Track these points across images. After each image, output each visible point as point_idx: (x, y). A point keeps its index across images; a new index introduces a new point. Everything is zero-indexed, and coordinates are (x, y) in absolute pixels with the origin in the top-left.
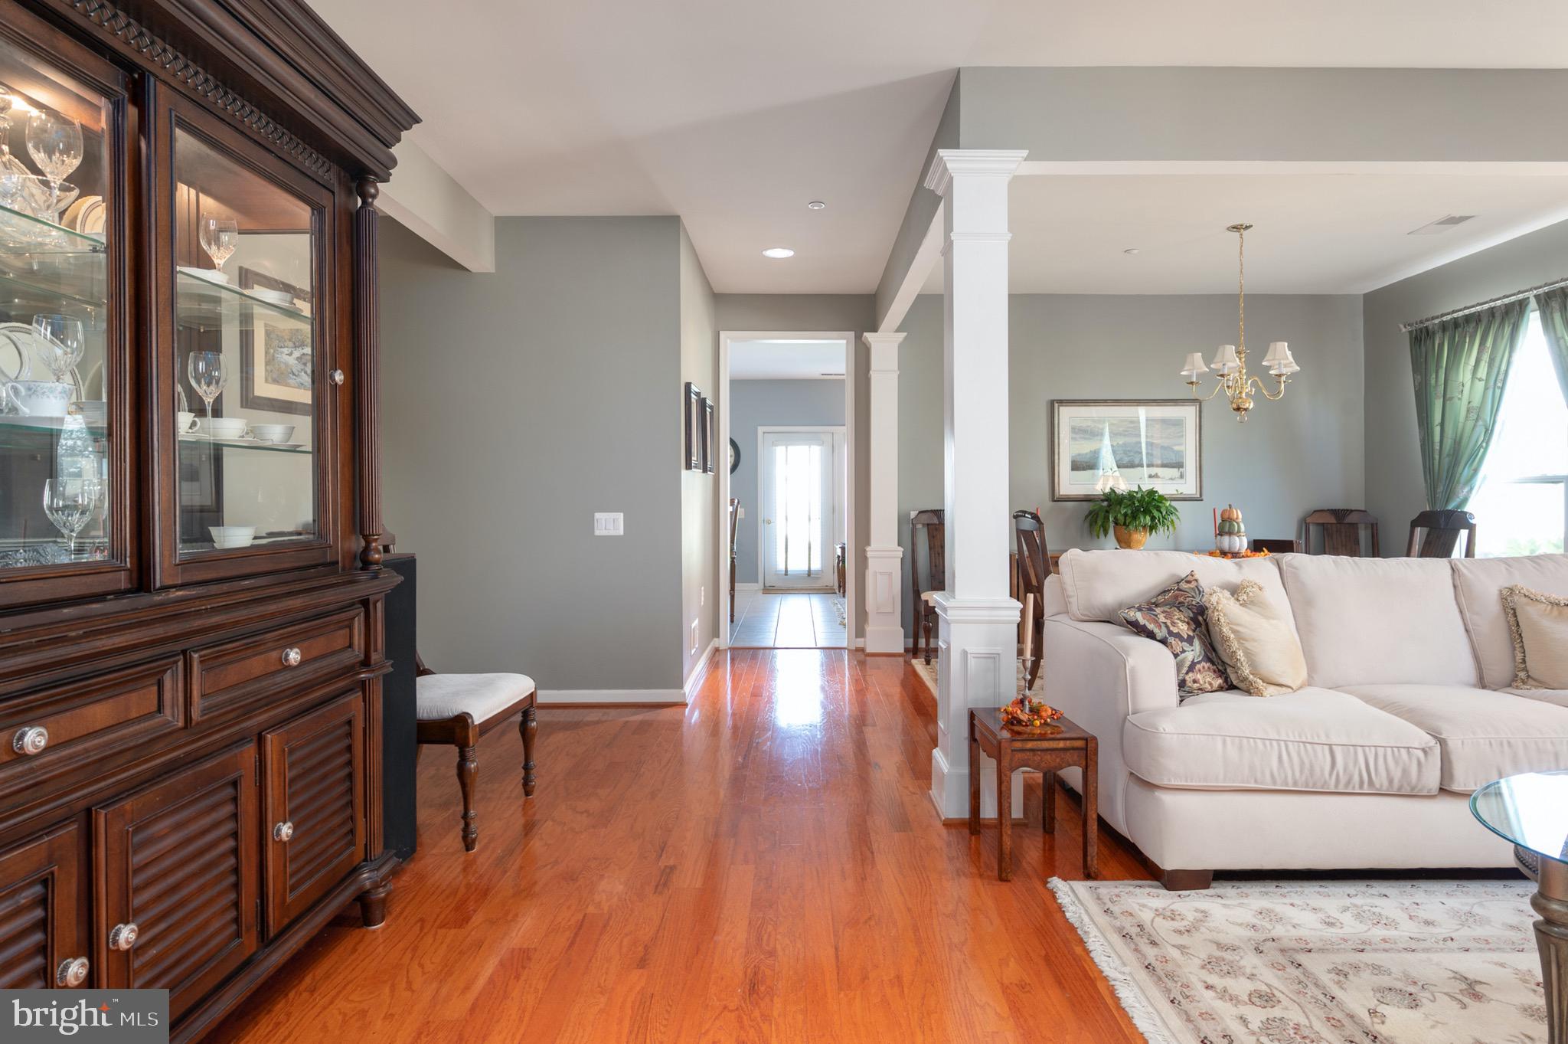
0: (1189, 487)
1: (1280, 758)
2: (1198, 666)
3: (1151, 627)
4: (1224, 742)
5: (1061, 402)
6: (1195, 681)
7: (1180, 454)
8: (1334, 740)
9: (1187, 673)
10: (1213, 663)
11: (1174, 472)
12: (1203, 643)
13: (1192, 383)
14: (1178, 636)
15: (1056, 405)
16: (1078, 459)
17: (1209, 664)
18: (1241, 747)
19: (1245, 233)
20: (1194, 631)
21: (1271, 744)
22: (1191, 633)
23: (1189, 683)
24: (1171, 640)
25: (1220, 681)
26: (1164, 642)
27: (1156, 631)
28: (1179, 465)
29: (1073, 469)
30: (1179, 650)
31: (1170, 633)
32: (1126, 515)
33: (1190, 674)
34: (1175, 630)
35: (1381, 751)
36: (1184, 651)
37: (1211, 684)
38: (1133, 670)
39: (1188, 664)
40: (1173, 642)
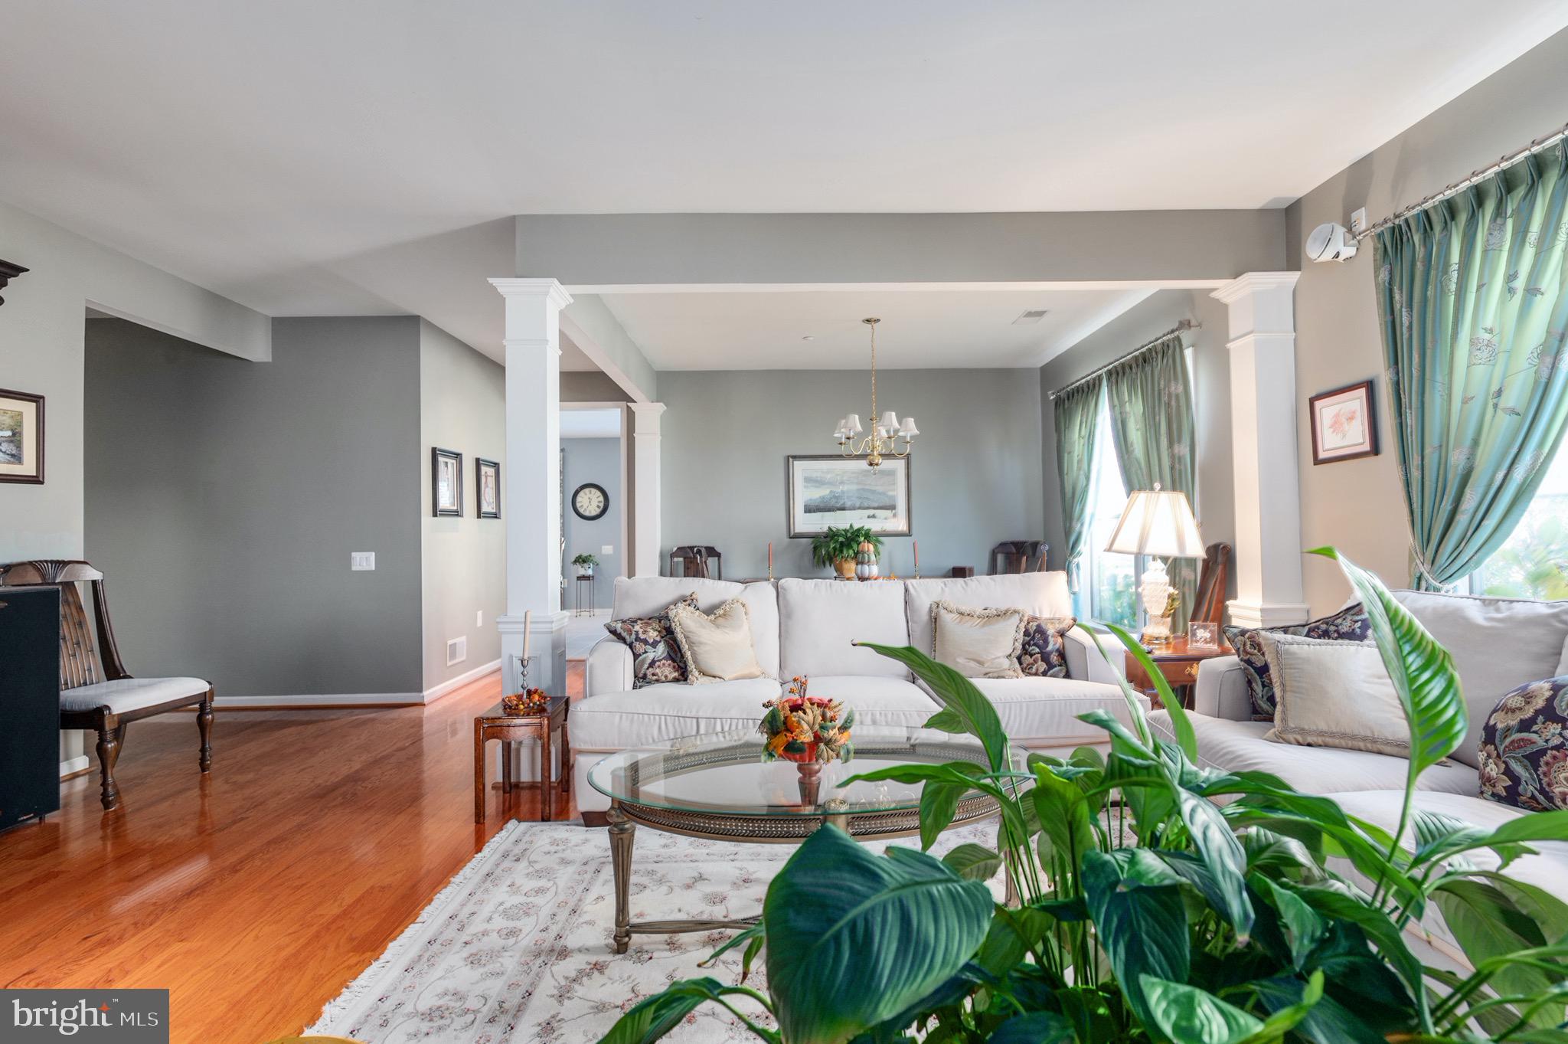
0: (901, 525)
1: (660, 728)
2: (657, 664)
3: (624, 634)
4: (621, 717)
5: (795, 457)
6: (653, 675)
7: (893, 498)
8: (701, 714)
9: (648, 669)
10: (674, 661)
11: (888, 513)
12: (668, 644)
13: (841, 444)
14: (645, 642)
15: (791, 460)
16: (809, 503)
17: (670, 662)
18: (632, 721)
19: (876, 326)
20: (662, 637)
21: (654, 719)
22: (658, 639)
23: (649, 676)
24: (637, 645)
25: (676, 674)
26: (631, 646)
27: (627, 637)
28: (892, 507)
29: (805, 512)
30: (642, 651)
31: (637, 639)
32: (834, 548)
33: (650, 669)
34: (642, 636)
35: (734, 722)
36: (646, 652)
37: (666, 677)
38: (591, 666)
39: (649, 661)
40: (637, 646)
